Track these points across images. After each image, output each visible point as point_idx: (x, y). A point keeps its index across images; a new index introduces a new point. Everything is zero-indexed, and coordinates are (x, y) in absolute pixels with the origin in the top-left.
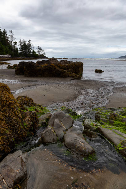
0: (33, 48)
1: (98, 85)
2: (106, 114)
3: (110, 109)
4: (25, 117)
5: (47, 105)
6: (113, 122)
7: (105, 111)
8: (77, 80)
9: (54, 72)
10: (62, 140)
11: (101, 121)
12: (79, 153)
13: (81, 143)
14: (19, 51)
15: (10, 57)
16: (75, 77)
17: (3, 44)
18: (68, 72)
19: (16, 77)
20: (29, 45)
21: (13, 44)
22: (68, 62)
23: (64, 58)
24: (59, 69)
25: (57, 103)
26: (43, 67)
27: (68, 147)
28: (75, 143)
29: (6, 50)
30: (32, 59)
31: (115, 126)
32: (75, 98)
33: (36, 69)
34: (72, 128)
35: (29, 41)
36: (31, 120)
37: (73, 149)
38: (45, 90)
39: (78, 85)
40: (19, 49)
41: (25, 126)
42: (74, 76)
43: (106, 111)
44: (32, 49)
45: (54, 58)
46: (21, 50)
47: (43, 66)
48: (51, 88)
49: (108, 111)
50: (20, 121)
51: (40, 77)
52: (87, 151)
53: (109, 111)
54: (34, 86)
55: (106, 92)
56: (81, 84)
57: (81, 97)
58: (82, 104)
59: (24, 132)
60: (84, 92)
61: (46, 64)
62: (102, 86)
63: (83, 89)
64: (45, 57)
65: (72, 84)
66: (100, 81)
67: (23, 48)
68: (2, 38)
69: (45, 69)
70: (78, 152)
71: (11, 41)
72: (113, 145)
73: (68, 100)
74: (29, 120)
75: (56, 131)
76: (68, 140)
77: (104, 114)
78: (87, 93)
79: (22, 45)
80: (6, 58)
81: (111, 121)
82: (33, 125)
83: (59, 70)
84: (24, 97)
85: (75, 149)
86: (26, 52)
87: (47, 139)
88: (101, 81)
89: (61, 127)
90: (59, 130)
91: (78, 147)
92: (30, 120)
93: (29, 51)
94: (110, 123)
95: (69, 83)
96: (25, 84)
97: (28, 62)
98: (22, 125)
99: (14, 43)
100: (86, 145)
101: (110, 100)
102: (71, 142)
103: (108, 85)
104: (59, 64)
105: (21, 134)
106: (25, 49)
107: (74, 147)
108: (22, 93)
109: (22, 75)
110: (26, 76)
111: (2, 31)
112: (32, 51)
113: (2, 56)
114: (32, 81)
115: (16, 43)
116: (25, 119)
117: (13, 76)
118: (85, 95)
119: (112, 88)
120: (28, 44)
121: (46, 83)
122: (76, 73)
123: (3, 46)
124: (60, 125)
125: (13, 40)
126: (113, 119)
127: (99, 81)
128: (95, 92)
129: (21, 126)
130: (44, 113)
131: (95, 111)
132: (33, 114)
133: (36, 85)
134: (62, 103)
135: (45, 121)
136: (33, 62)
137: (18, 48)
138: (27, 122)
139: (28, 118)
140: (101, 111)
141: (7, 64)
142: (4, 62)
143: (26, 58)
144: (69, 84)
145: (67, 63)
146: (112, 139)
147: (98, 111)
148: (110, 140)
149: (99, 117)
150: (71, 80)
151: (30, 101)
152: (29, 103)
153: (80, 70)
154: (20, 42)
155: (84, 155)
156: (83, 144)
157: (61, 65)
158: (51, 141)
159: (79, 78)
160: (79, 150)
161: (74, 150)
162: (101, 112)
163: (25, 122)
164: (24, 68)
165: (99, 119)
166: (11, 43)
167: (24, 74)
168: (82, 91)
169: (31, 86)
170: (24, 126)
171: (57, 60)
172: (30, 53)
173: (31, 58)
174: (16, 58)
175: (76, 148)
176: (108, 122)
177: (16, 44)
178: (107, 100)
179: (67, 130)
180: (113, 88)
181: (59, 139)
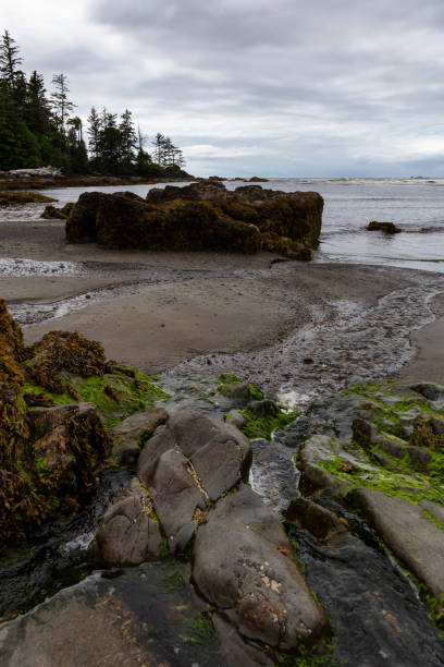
0: (141, 139)
1: (378, 282)
2: (400, 413)
3: (420, 389)
4: (47, 430)
5: (169, 365)
6: (428, 459)
7: (396, 399)
8: (295, 263)
9: (211, 231)
10: (185, 552)
11: (374, 450)
12: (253, 637)
13: (266, 579)
14: (90, 155)
15: (56, 177)
16: (290, 252)
17: (31, 128)
18: (262, 230)
19: (66, 252)
20: (127, 129)
21: (67, 128)
22: (265, 195)
23: (254, 179)
24: (228, 220)
25: (210, 355)
26: (167, 212)
27: (208, 596)
28: (236, 583)
29: (42, 151)
30: (135, 183)
31: (433, 476)
32: (281, 336)
33: (142, 220)
34: (237, 494)
35: (126, 116)
36: (68, 444)
37: (227, 612)
38: (169, 302)
39: (297, 284)
40: (88, 147)
41: (42, 471)
42: (285, 249)
43: (402, 399)
44: (137, 145)
45: (216, 178)
46: (96, 150)
47: (168, 207)
48: (191, 296)
49: (408, 400)
50: (19, 452)
51: (156, 250)
52: (290, 628)
53: (412, 402)
54: (130, 284)
55: (408, 312)
56: (308, 279)
57: (308, 333)
58: (308, 361)
59: (33, 500)
60: (317, 312)
61: (179, 203)
62: (392, 287)
63: (316, 300)
64: (184, 176)
65: (274, 281)
66: (386, 268)
67: (104, 140)
68: (27, 106)
69: (175, 219)
70: (248, 627)
71: (59, 115)
72: (422, 593)
73: (252, 347)
74: (58, 445)
75: (161, 511)
76: (210, 559)
77: (392, 414)
78: (332, 317)
79: (100, 129)
80: (44, 180)
81: (419, 454)
82: (80, 466)
83: (227, 226)
84: (64, 336)
85: (237, 612)
86: (114, 158)
87: (119, 548)
88: (390, 268)
89: (186, 491)
90: (174, 507)
91: (251, 607)
92: (63, 445)
93: (125, 153)
94: (413, 462)
95: (265, 273)
96: (99, 277)
97: (116, 194)
98: (27, 471)
99: (69, 123)
100: (290, 594)
101: (420, 344)
102: (221, 572)
103: (414, 285)
104: (229, 203)
105: (19, 509)
106: (112, 147)
107: (232, 601)
108: (80, 313)
109: (90, 242)
110: (105, 246)
111: (28, 78)
112: (136, 152)
113: (30, 174)
114: (124, 267)
115: (77, 123)
116: (44, 444)
117: (57, 246)
118: (321, 323)
119: (431, 295)
120: (122, 126)
121: (174, 276)
122: (294, 236)
123: (32, 134)
124: (185, 479)
125: (67, 111)
126: (427, 445)
127: (380, 267)
128: (364, 314)
129: (24, 477)
130: (142, 406)
131: (354, 395)
132: (82, 418)
133: (137, 283)
134: (227, 357)
135: (135, 445)
136: (132, 194)
137: (87, 142)
138: (53, 454)
139: (55, 439)
140: (378, 399)
141: (42, 199)
142: (34, 196)
143: (115, 179)
144: (265, 280)
145: (263, 199)
146: (419, 560)
147: (366, 395)
148: (406, 563)
149: (367, 431)
150: (275, 262)
151: (90, 353)
152: (82, 365)
153: (308, 223)
154: (93, 118)
155: (277, 648)
156: (275, 586)
157: (237, 206)
158: (136, 558)
159: (305, 256)
160: (253, 621)
161: (230, 613)
162: (377, 405)
163: (44, 456)
164: (98, 215)
165: (368, 440)
166: (62, 122)
167: (95, 241)
168: (314, 307)
169: (118, 285)
170: (35, 473)
171: (222, 186)
172: (129, 159)
173: (134, 178)
174: (77, 180)
175: (240, 608)
176: (407, 456)
177: (77, 128)
178: (407, 346)
179: (212, 504)
180: (437, 296)
181: (172, 546)
